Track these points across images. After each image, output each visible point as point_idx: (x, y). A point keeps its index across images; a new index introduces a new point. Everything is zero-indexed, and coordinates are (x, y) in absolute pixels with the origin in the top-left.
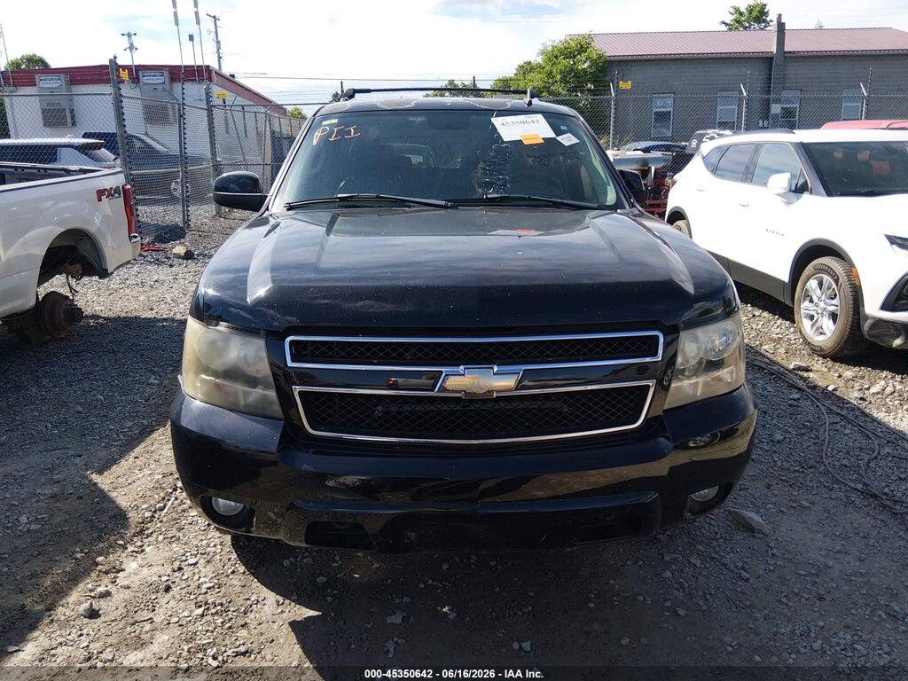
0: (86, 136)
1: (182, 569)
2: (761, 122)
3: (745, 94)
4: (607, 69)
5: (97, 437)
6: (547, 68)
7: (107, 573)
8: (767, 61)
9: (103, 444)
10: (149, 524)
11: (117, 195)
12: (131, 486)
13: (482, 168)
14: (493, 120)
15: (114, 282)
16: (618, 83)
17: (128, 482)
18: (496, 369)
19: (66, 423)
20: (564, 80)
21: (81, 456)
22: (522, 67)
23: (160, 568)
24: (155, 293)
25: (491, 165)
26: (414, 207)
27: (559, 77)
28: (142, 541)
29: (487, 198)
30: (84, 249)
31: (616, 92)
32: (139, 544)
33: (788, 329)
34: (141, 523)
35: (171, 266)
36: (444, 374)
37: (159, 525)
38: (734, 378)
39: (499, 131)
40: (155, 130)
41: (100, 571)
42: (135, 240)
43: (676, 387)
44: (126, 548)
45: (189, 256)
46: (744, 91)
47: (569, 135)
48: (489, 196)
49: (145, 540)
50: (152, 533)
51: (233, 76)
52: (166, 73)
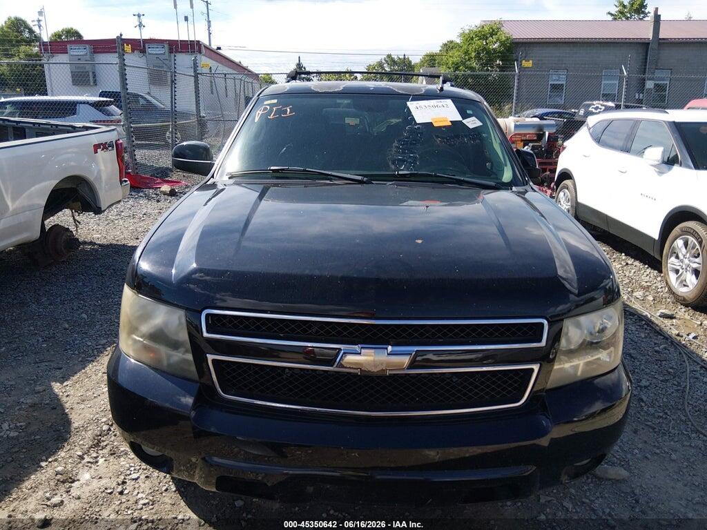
0: (101, 95)
1: (126, 483)
2: (637, 95)
3: (625, 73)
4: (513, 50)
5: (76, 352)
6: (465, 47)
7: (63, 482)
8: (644, 45)
9: (80, 359)
10: (106, 437)
11: (110, 148)
12: (96, 400)
13: (396, 147)
14: (408, 103)
15: (112, 214)
16: (521, 62)
17: (95, 395)
18: (390, 348)
19: (54, 338)
20: (478, 57)
21: (61, 369)
22: (445, 45)
23: (108, 480)
24: (141, 224)
25: (404, 144)
26: (335, 180)
27: (473, 54)
28: (97, 453)
29: (398, 174)
30: (83, 191)
31: (519, 69)
32: (95, 455)
33: (656, 278)
34: (98, 436)
35: (158, 201)
36: (342, 351)
37: (113, 438)
38: (612, 358)
39: (413, 113)
40: (155, 91)
41: (58, 481)
42: (125, 184)
43: (558, 369)
44: (83, 459)
45: (173, 193)
46: (624, 71)
47: (474, 118)
48: (400, 173)
49: (100, 452)
50: (106, 446)
51: (219, 48)
52: (166, 46)
